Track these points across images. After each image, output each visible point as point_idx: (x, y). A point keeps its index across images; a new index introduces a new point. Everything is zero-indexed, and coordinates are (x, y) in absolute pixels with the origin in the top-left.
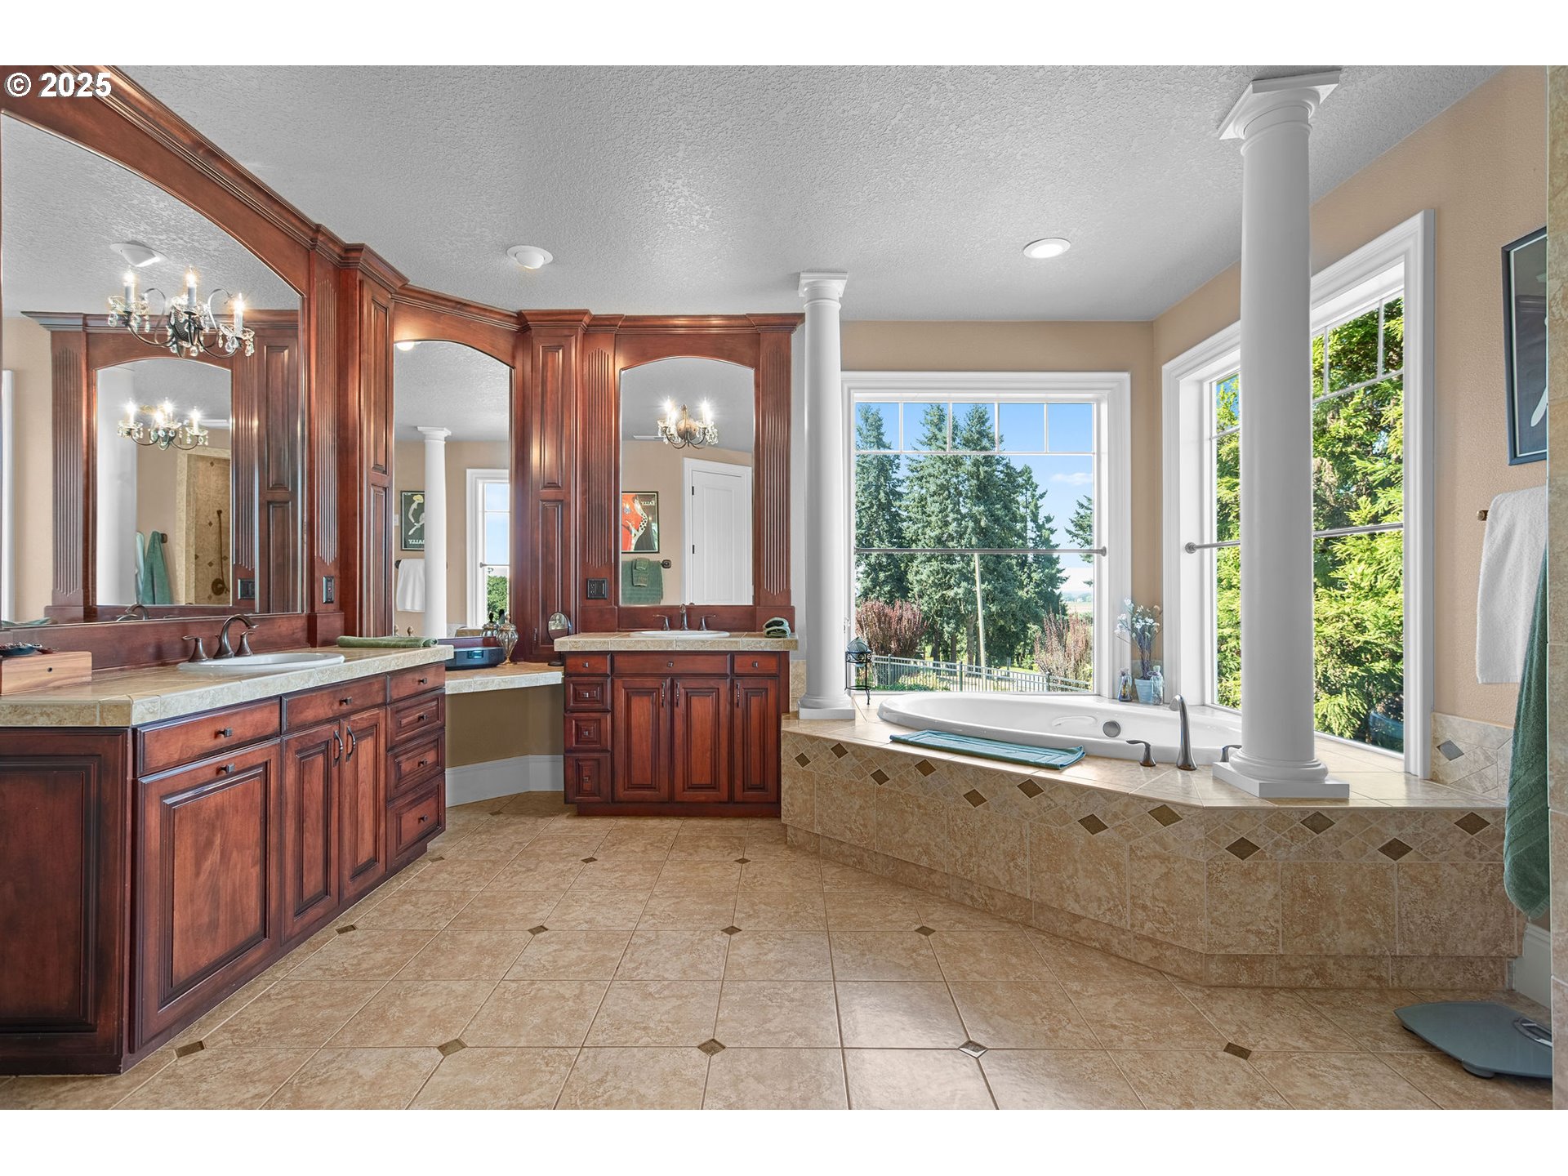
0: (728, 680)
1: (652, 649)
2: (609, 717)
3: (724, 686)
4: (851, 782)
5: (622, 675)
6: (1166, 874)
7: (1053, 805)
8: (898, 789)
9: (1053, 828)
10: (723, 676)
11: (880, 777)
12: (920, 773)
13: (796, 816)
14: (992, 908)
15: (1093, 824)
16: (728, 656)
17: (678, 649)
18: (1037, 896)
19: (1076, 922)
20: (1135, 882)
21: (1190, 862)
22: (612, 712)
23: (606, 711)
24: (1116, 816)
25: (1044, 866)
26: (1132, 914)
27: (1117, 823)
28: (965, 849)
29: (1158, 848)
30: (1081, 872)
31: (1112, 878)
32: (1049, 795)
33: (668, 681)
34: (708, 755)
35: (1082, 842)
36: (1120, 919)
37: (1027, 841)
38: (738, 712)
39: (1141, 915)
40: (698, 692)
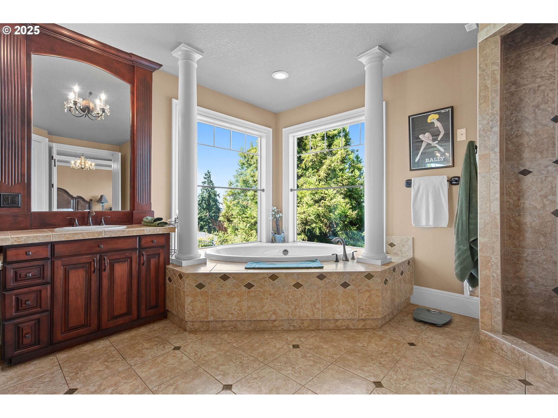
0: (138, 251)
1: (87, 238)
2: (49, 287)
3: (135, 256)
4: (232, 291)
5: (60, 257)
6: (369, 296)
7: (330, 281)
8: (259, 289)
9: (331, 290)
10: (134, 249)
11: (249, 286)
12: (271, 280)
13: (196, 315)
14: (303, 328)
15: (345, 285)
16: (138, 238)
17: (106, 236)
18: (324, 317)
19: (337, 322)
20: (360, 301)
21: (377, 290)
22: (52, 283)
23: (47, 283)
24: (353, 280)
25: (327, 305)
26: (359, 313)
27: (354, 283)
28: (293, 307)
29: (367, 288)
30: (341, 303)
31: (352, 302)
32: (329, 278)
33: (98, 256)
34: (125, 296)
35: (341, 292)
36: (355, 315)
37: (320, 297)
38: (143, 268)
39: (361, 312)
40: (118, 261)
